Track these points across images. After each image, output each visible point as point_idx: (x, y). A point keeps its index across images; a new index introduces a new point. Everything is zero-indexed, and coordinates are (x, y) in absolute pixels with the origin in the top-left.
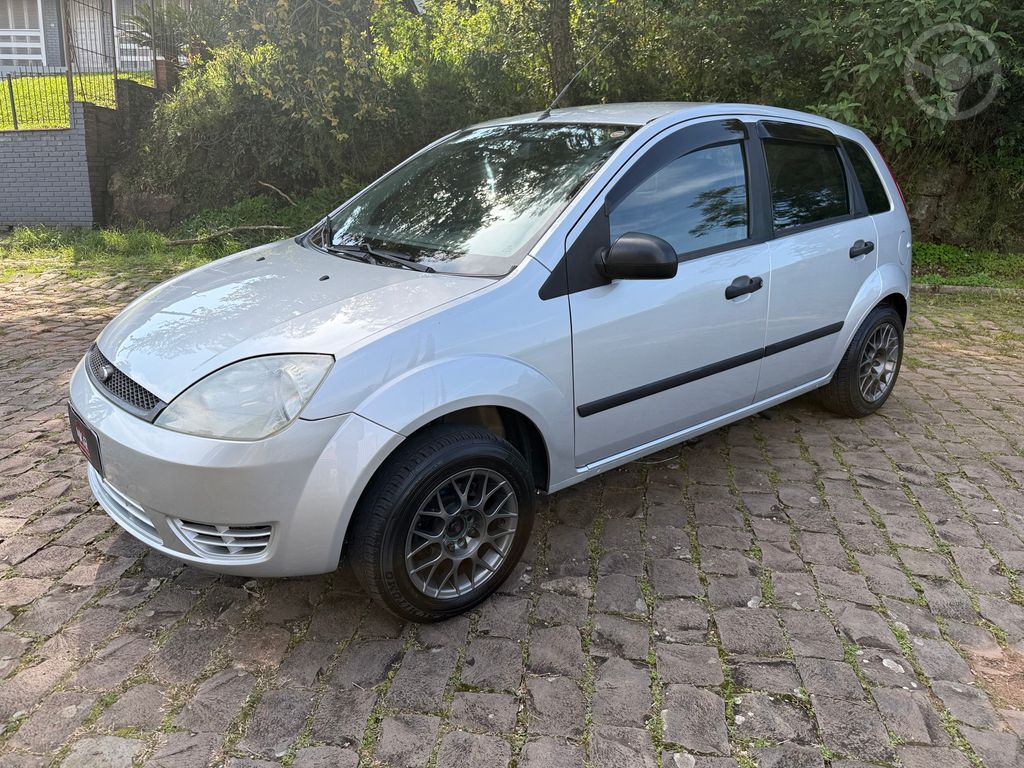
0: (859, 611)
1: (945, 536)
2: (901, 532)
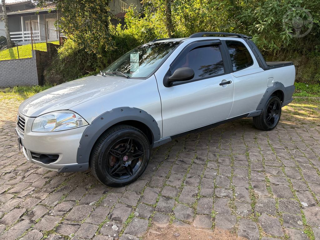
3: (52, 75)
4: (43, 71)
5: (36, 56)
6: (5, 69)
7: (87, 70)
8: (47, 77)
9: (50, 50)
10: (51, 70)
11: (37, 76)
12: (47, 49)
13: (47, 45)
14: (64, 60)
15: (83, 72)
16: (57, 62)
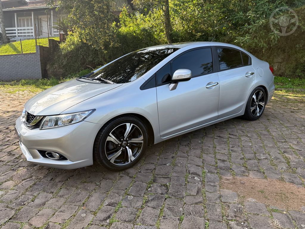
0: (196, 167)
1: (232, 150)
2: (220, 149)
3: (55, 69)
4: (46, 66)
5: (40, 51)
6: (8, 64)
7: (88, 65)
8: (50, 71)
9: (52, 45)
10: (54, 64)
11: (41, 70)
12: (49, 45)
13: (49, 41)
14: (66, 55)
15: (84, 67)
16: (59, 57)
